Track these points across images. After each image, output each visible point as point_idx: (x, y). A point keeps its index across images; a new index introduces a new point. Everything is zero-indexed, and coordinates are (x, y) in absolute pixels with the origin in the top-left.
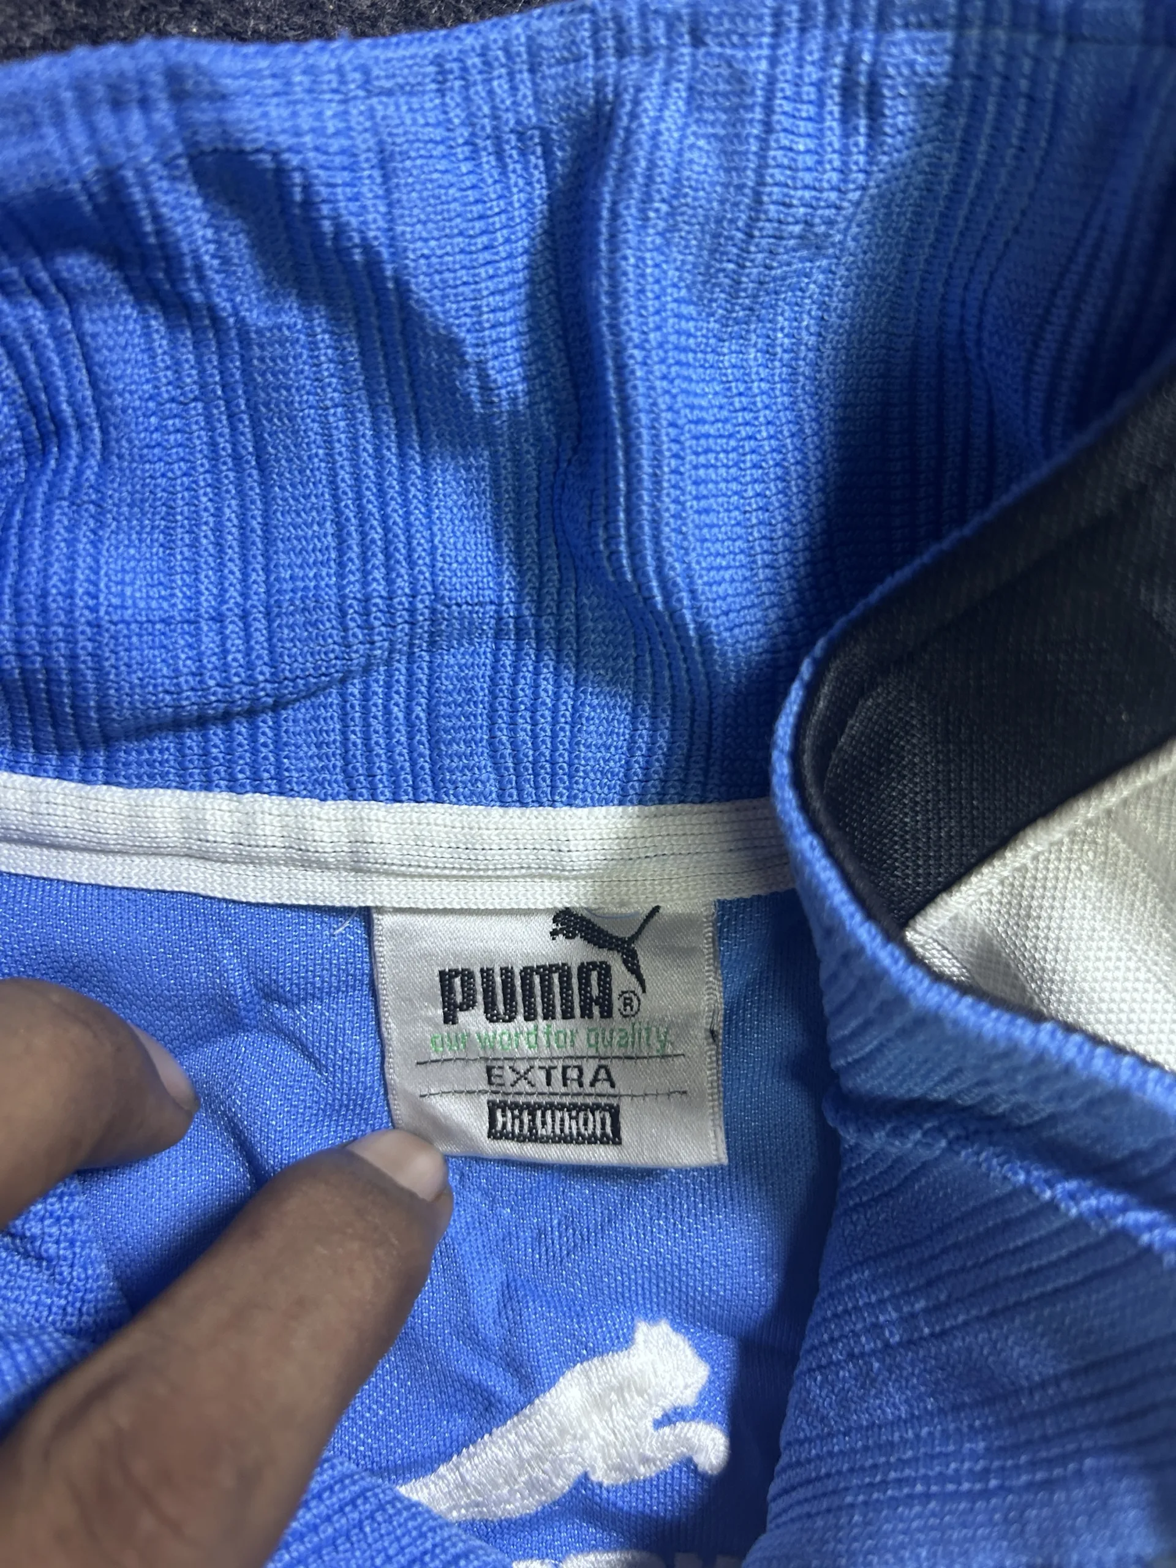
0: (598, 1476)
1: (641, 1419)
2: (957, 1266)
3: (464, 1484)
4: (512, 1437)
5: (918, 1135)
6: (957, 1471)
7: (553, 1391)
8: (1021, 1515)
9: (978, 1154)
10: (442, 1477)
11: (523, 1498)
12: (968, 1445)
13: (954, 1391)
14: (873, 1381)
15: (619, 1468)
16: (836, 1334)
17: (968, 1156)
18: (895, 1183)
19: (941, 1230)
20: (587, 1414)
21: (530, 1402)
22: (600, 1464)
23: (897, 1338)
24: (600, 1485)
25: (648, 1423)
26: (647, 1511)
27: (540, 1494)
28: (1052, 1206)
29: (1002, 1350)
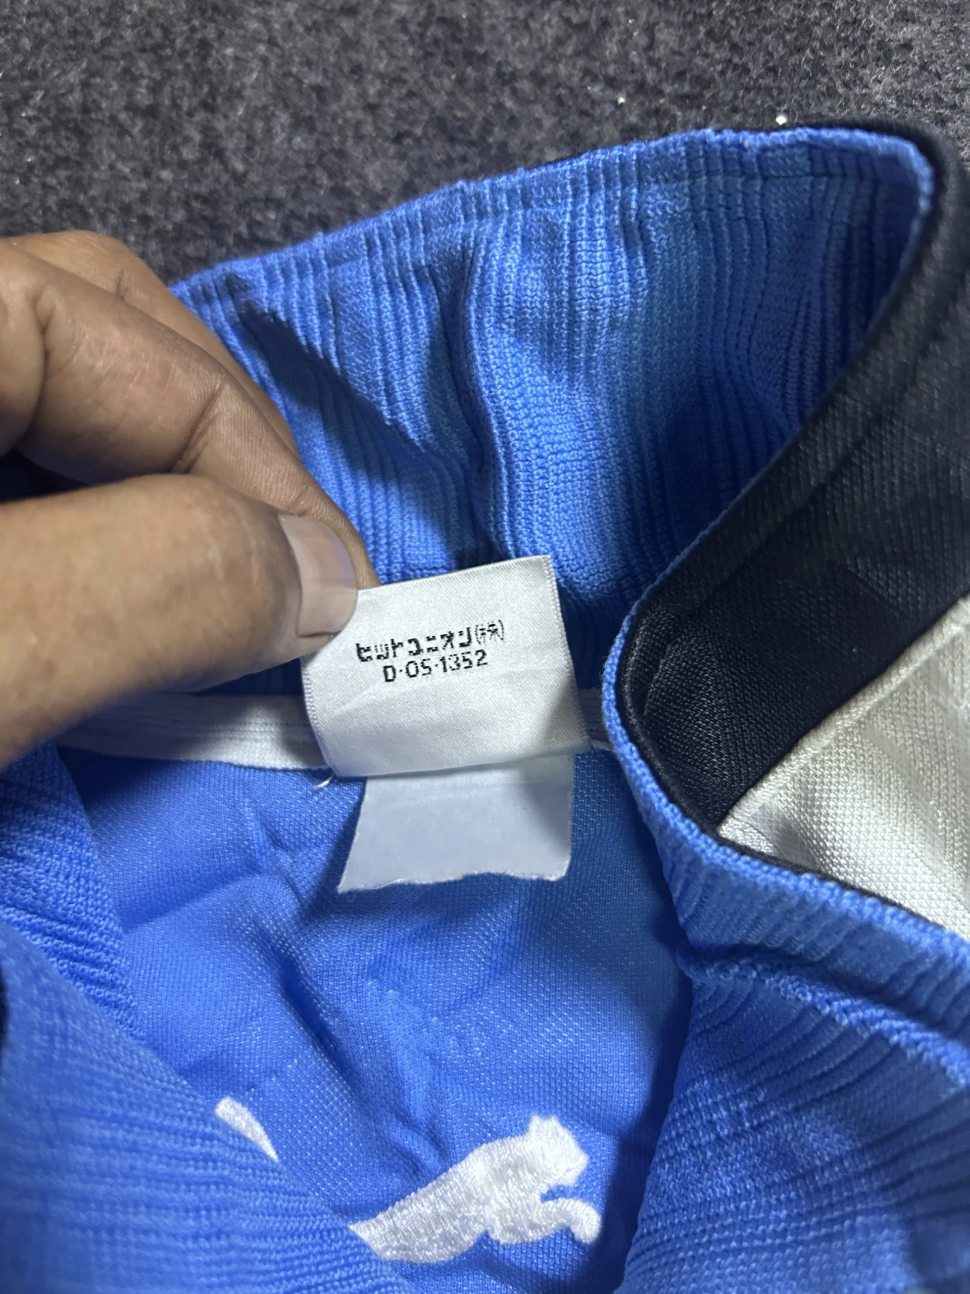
0: (496, 1235)
1: (531, 1192)
2: (772, 1074)
3: (395, 1231)
4: (432, 1197)
5: (736, 969)
6: (764, 1231)
7: (463, 1163)
8: (807, 1261)
9: (778, 981)
10: (380, 1222)
11: (439, 1248)
12: (774, 1213)
13: (767, 1172)
14: (707, 1166)
15: (513, 1230)
16: (681, 1130)
17: (770, 984)
18: (730, 1014)
19: (761, 1048)
20: (490, 1185)
21: (445, 1170)
22: (498, 1224)
23: (726, 1132)
24: (498, 1242)
25: (537, 1197)
26: (534, 1268)
27: (452, 1245)
28: (830, 1018)
29: (802, 1136)
